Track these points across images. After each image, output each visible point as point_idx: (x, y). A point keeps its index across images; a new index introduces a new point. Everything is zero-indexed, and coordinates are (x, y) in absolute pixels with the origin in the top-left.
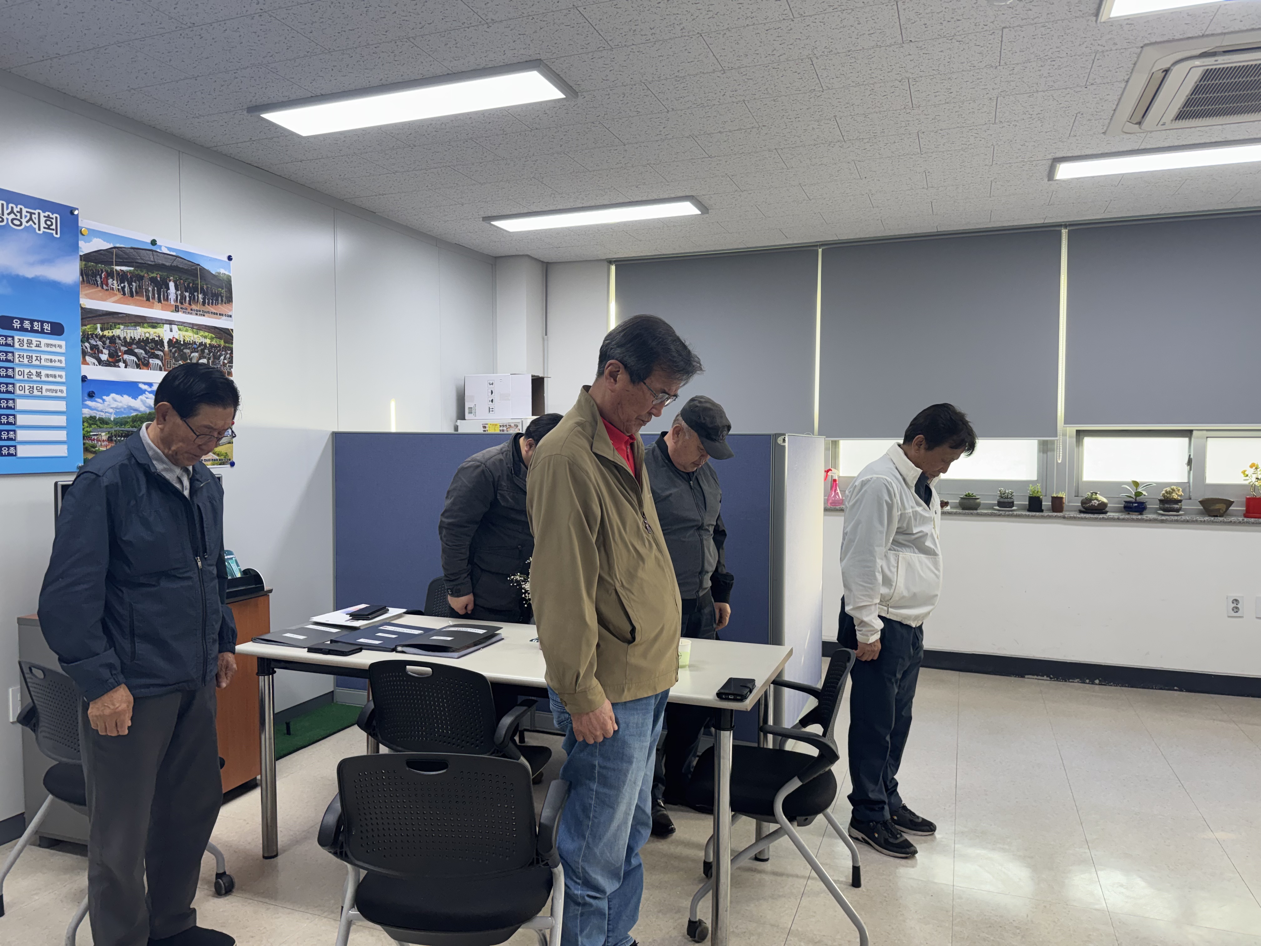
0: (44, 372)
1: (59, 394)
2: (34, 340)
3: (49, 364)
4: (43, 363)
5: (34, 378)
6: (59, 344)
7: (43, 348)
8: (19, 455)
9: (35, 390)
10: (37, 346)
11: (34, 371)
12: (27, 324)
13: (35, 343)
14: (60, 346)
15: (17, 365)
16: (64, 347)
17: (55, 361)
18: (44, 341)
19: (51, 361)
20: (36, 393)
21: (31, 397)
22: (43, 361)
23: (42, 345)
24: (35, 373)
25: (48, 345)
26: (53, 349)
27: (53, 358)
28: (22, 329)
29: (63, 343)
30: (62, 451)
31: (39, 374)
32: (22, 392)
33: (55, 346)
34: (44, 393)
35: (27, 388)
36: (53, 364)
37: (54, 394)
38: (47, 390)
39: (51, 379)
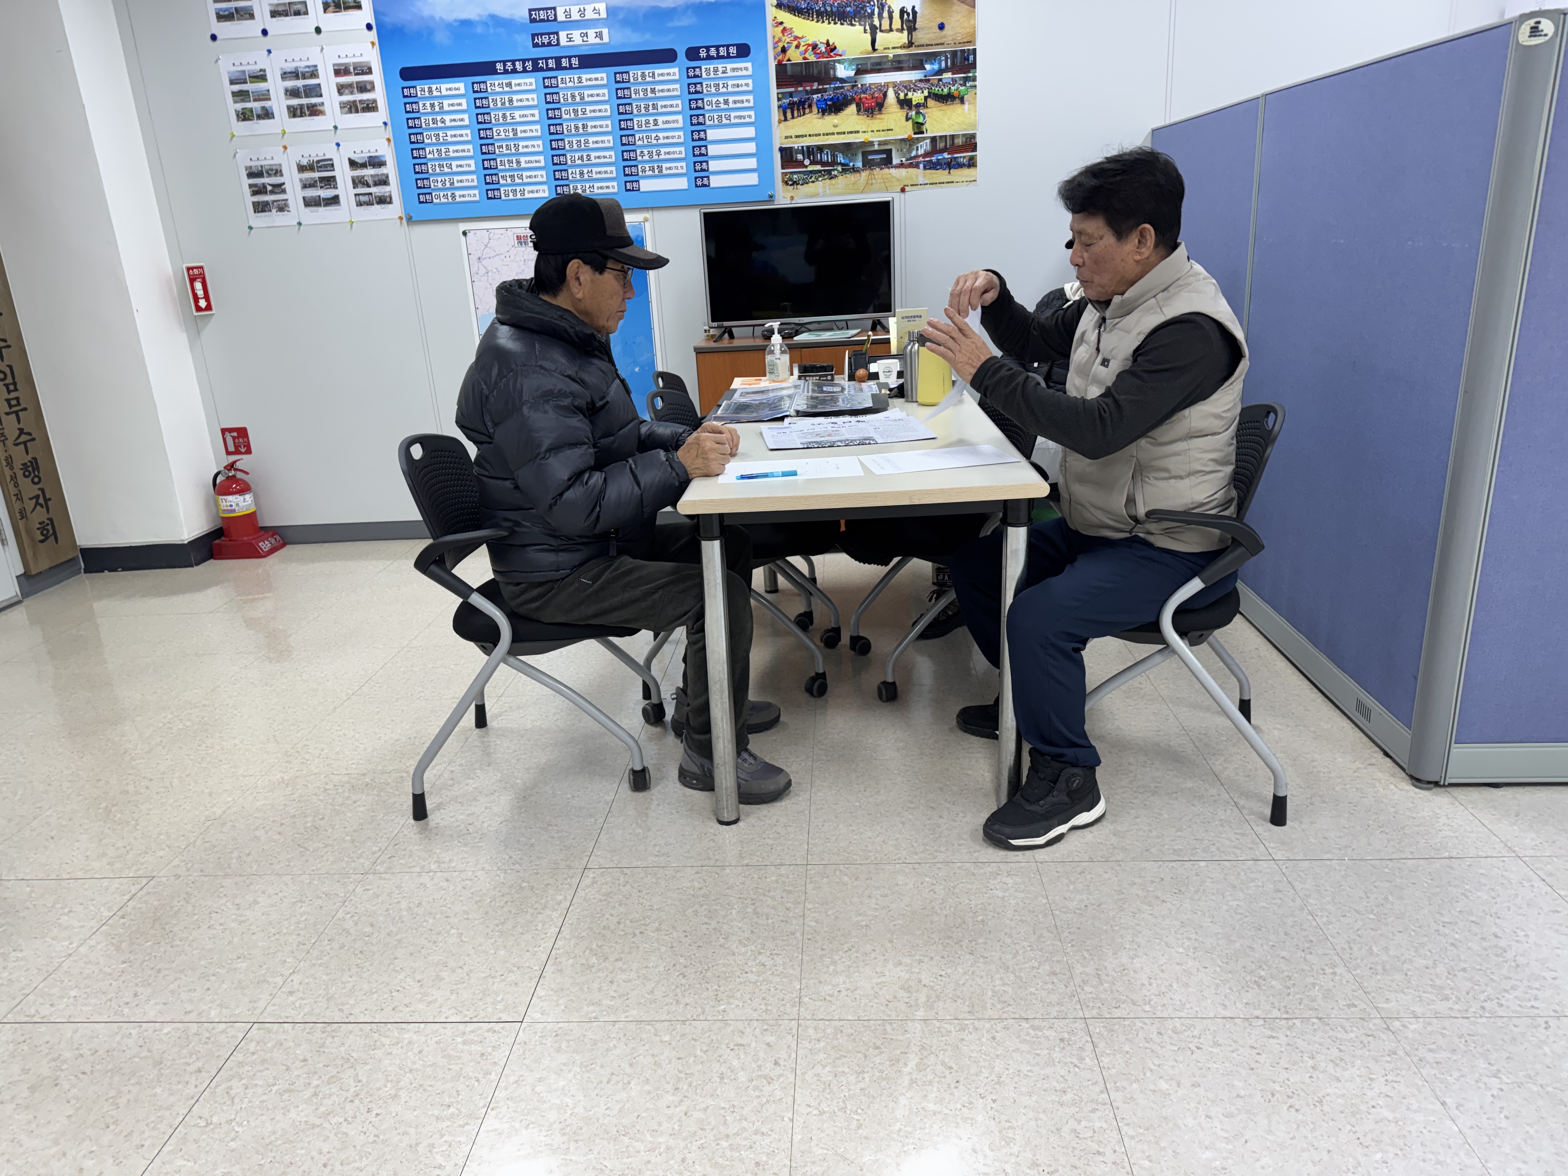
0: (731, 99)
1: (747, 120)
2: (720, 66)
3: (736, 89)
4: (730, 89)
5: (723, 106)
6: (745, 65)
7: (730, 74)
8: (712, 185)
9: (724, 119)
10: (724, 72)
11: (721, 99)
12: (713, 52)
13: (720, 70)
14: (746, 69)
15: (706, 95)
16: (750, 69)
17: (742, 85)
18: (730, 66)
19: (738, 86)
20: (725, 121)
21: (721, 126)
22: (729, 87)
23: (728, 70)
24: (722, 101)
25: (733, 70)
26: (740, 73)
27: (740, 82)
28: (709, 58)
29: (749, 65)
30: (752, 179)
31: (726, 102)
32: (712, 122)
33: (741, 69)
34: (733, 121)
35: (716, 117)
36: (740, 89)
37: (742, 121)
38: (736, 117)
39: (738, 105)
